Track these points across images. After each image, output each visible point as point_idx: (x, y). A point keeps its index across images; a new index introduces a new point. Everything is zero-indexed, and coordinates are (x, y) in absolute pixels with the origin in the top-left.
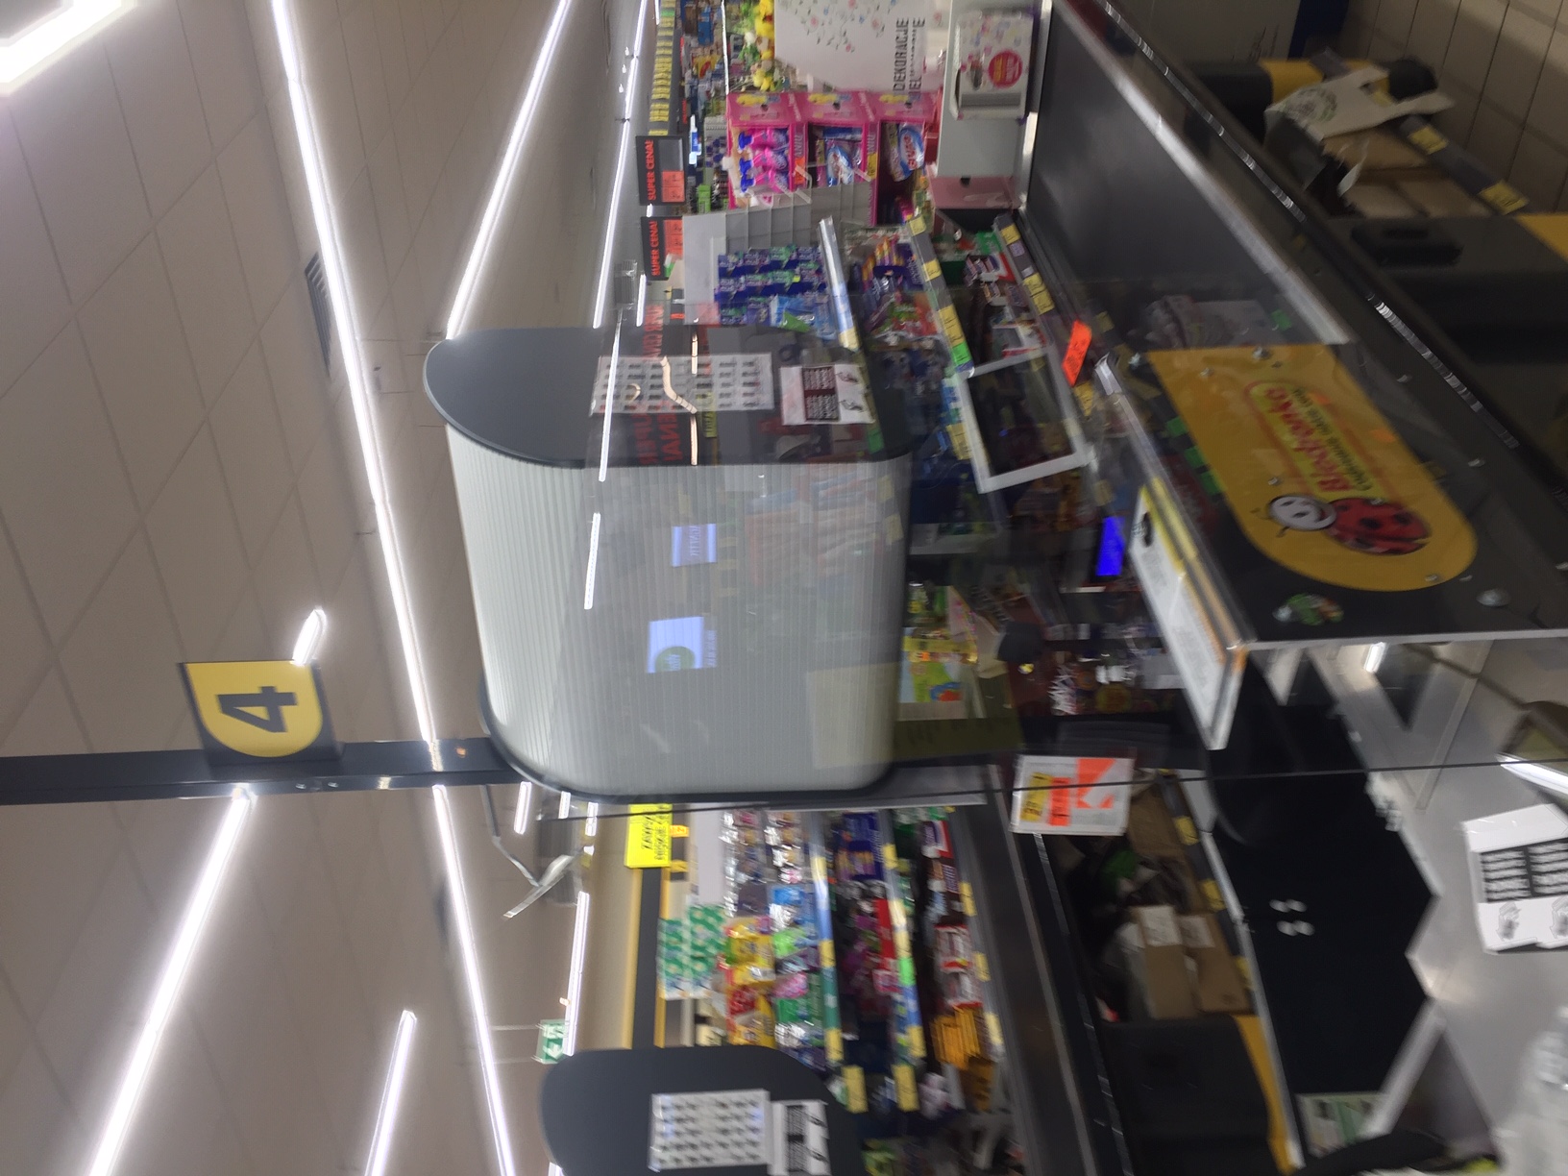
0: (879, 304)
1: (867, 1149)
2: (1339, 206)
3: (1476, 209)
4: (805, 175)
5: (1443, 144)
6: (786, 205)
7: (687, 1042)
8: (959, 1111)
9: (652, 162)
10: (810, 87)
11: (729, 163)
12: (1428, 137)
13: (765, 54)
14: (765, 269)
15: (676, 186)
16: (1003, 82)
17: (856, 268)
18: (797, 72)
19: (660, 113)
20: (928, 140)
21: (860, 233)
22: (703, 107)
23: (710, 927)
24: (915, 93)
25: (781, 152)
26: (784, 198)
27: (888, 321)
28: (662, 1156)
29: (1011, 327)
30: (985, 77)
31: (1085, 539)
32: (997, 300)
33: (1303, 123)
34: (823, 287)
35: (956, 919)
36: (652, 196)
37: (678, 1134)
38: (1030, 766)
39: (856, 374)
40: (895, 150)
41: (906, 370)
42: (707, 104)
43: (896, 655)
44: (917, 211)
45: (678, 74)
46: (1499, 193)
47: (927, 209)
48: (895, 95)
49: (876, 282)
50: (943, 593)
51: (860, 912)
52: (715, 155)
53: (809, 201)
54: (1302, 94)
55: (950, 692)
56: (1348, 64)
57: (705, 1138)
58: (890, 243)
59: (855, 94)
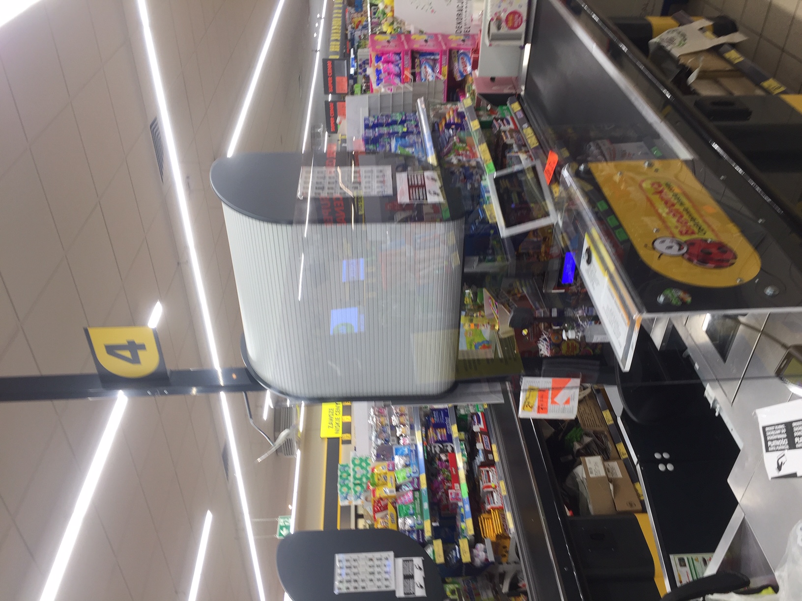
0: (448, 143)
1: (447, 583)
2: (688, 90)
3: (759, 92)
4: (410, 76)
5: (741, 59)
6: (399, 91)
7: (353, 527)
8: (492, 563)
9: (331, 72)
10: (412, 32)
11: (370, 71)
12: (733, 55)
13: (390, 14)
14: (388, 125)
15: (343, 84)
16: (513, 28)
17: (436, 125)
18: (406, 24)
19: (335, 47)
20: (474, 58)
21: (438, 106)
22: (357, 44)
23: (362, 468)
24: (467, 35)
25: (398, 65)
26: (399, 88)
27: (452, 152)
28: (340, 586)
29: (516, 154)
30: (503, 24)
31: (555, 265)
32: (509, 141)
33: (669, 48)
34: (419, 133)
35: (490, 463)
36: (331, 90)
37: (347, 574)
38: (527, 382)
39: (436, 177)
40: (456, 64)
41: (462, 177)
42: (359, 42)
43: (458, 325)
44: (468, 95)
45: (344, 27)
46: (771, 84)
47: (473, 94)
48: (456, 36)
49: (446, 131)
50: (482, 292)
51: (440, 459)
52: (363, 69)
53: (411, 89)
54: (668, 32)
55: (486, 345)
56: (692, 18)
57: (361, 577)
58: (453, 111)
59: (436, 35)
